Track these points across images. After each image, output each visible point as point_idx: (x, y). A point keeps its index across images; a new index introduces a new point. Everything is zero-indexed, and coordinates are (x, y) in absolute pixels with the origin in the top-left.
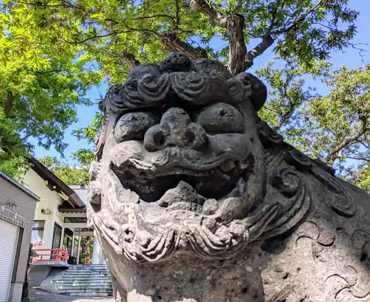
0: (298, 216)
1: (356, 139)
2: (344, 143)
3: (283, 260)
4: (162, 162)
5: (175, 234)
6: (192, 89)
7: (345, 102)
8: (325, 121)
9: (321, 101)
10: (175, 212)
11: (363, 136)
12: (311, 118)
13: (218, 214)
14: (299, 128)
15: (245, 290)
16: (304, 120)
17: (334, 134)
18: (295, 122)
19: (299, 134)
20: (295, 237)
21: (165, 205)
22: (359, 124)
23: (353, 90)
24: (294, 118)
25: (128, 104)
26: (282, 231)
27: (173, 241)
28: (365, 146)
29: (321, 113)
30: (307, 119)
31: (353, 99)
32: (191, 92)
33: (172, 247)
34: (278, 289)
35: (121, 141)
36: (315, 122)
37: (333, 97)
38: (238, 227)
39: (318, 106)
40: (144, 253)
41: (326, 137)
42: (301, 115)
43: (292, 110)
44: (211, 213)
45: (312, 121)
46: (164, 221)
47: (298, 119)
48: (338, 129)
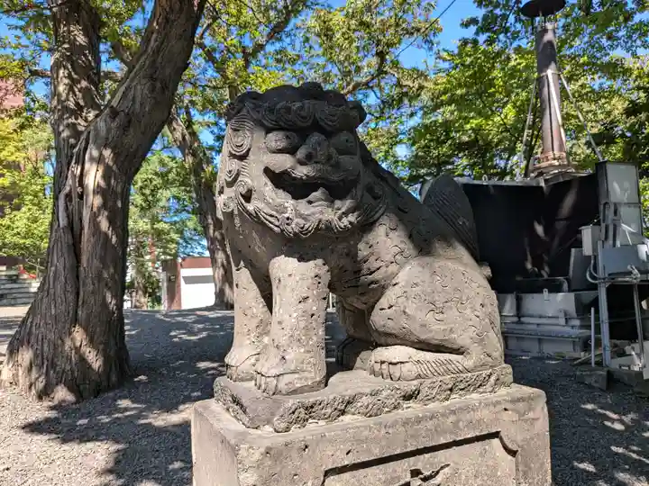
0: (381, 212)
1: (367, 84)
2: (350, 87)
3: (371, 237)
4: (312, 174)
5: (320, 221)
6: (331, 121)
7: (362, 23)
8: (331, 48)
9: (330, 16)
10: (320, 208)
11: (376, 81)
12: (313, 38)
13: (343, 210)
14: (294, 53)
15: (347, 255)
16: (302, 39)
17: (339, 70)
18: (288, 40)
19: (293, 62)
20: (377, 224)
21: (310, 202)
22: (374, 61)
23: (375, 8)
24: (289, 35)
25: (283, 124)
26: (372, 220)
27: (318, 225)
28: (376, 96)
29: (327, 33)
30: (307, 40)
31: (373, 22)
32: (330, 123)
33: (317, 229)
34: (365, 253)
35: (274, 152)
36: (316, 46)
37: (348, 12)
38: (352, 218)
39: (325, 23)
40: (301, 232)
41: (328, 73)
42: (298, 31)
43: (287, 21)
44: (339, 209)
45: (313, 45)
46: (314, 214)
47: (293, 37)
48: (346, 64)
